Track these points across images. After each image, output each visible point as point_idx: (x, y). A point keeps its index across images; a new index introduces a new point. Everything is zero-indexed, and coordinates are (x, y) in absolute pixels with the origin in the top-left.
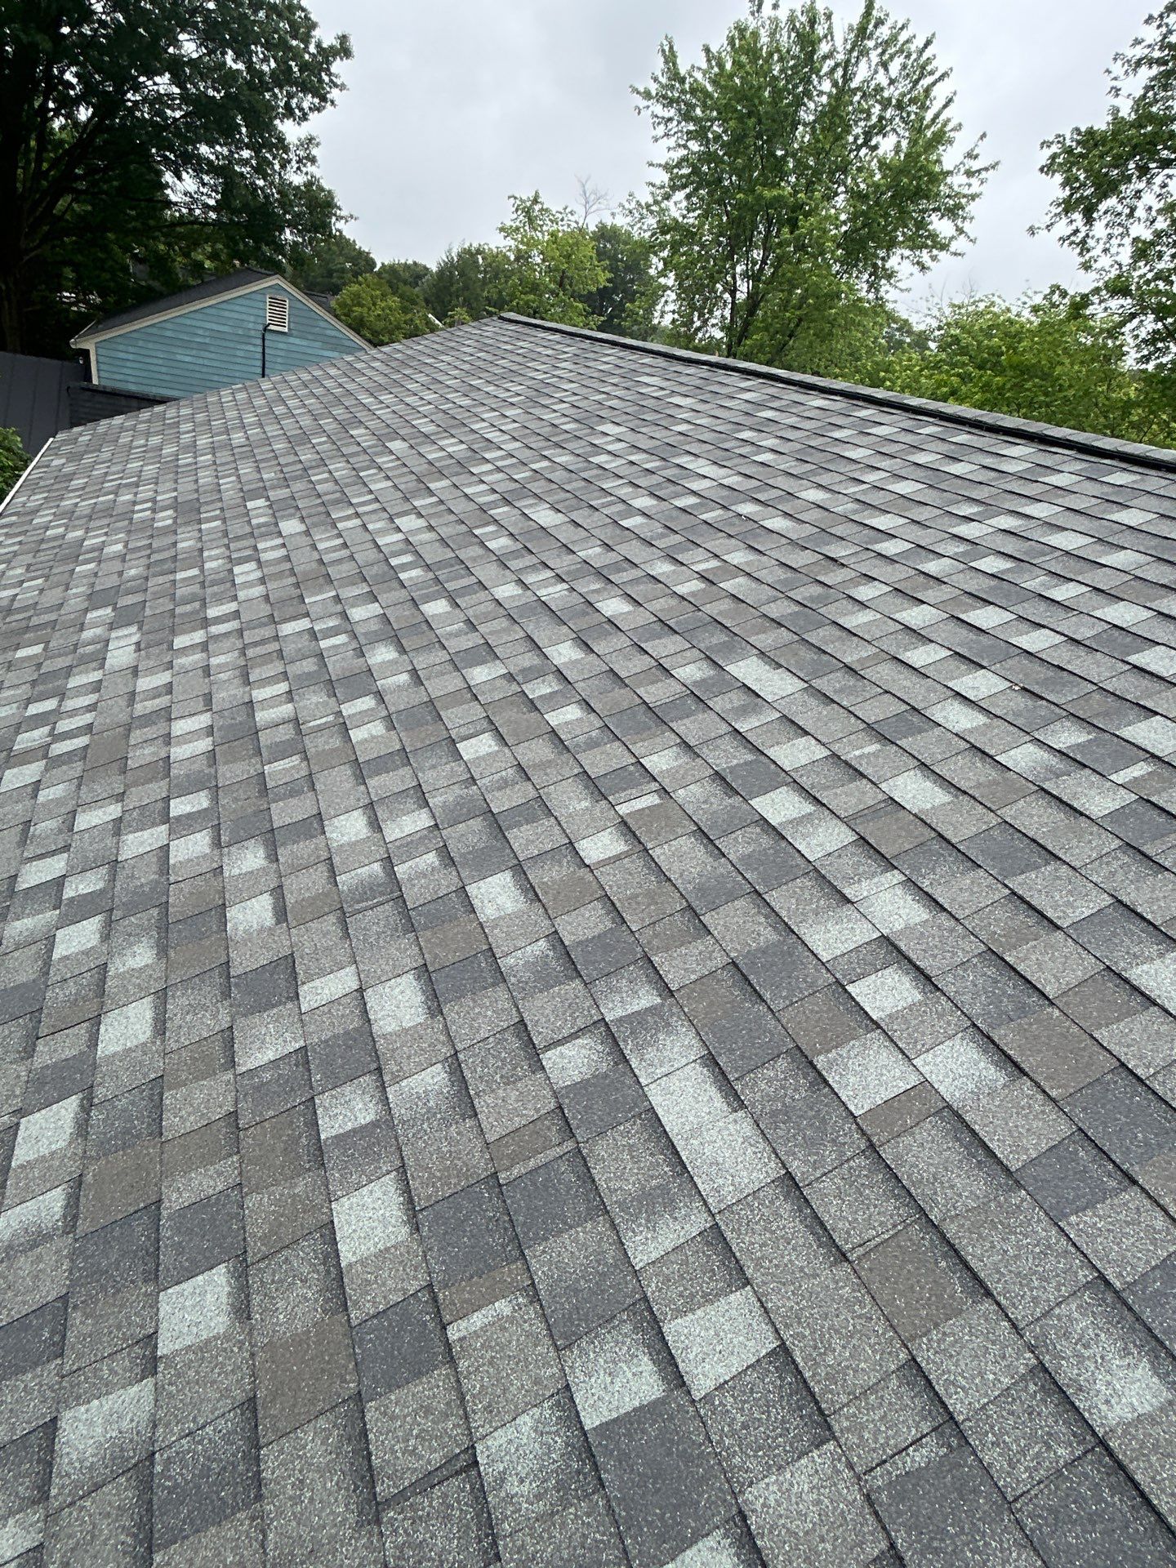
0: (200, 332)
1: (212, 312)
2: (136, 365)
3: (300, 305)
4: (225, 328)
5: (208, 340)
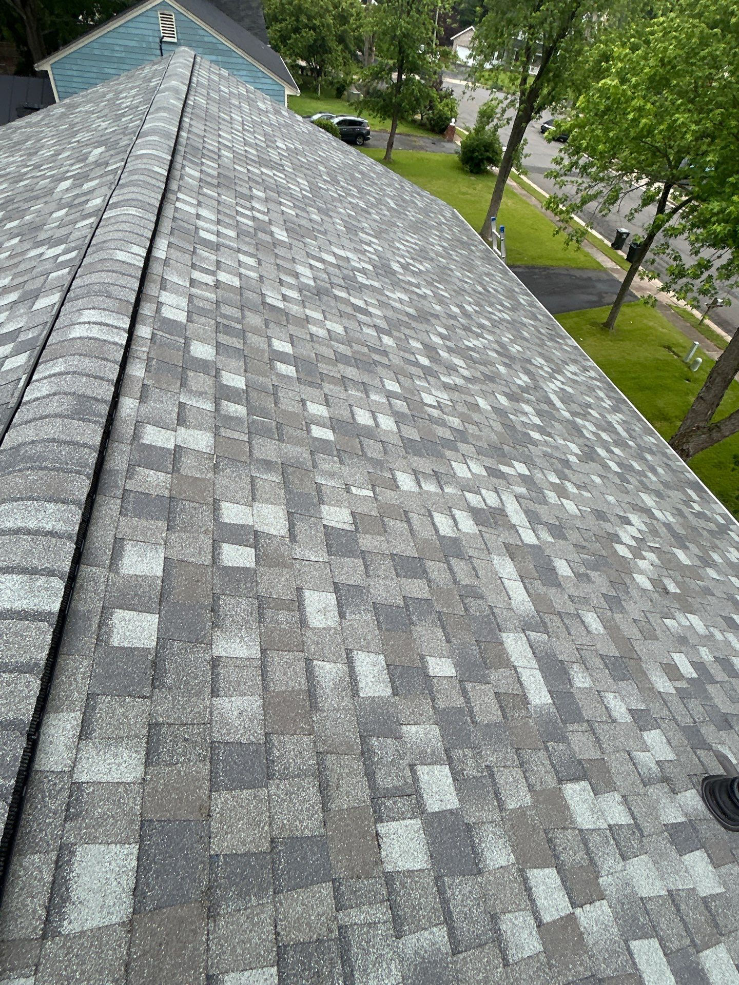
0: (117, 48)
1: (123, 30)
2: (80, 80)
3: (183, 18)
4: (133, 44)
5: (123, 55)
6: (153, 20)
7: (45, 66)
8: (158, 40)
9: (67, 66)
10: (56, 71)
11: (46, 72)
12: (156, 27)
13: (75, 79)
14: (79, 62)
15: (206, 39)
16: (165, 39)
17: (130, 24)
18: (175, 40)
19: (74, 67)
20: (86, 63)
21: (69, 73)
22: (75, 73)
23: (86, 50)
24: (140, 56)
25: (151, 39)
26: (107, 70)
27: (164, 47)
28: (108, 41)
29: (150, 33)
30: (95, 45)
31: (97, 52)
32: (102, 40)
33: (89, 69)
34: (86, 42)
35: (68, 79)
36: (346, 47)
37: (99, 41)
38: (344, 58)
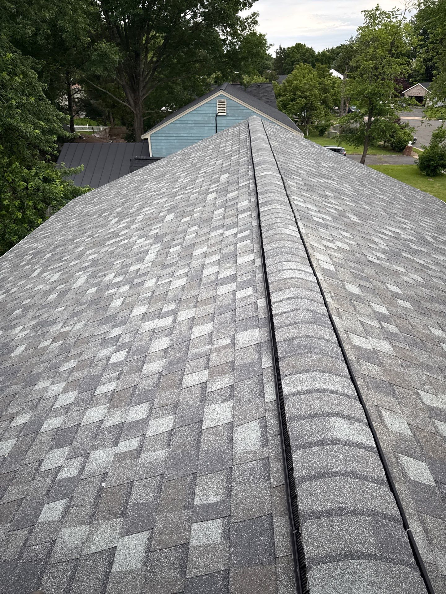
0: (190, 122)
1: (195, 112)
2: (165, 141)
3: (231, 102)
4: (200, 119)
5: (193, 125)
6: (213, 105)
7: (147, 136)
8: (215, 115)
9: (160, 135)
10: (153, 138)
11: (147, 139)
12: (214, 108)
13: (163, 141)
14: (167, 132)
15: (244, 111)
16: (219, 114)
17: (200, 109)
18: (225, 114)
19: (163, 135)
20: (171, 132)
21: (160, 138)
22: (163, 138)
23: (172, 125)
24: (203, 125)
25: (211, 115)
26: (182, 135)
27: (218, 118)
28: (185, 119)
29: (211, 112)
30: (178, 122)
31: (178, 125)
32: (182, 119)
33: (171, 135)
34: (172, 121)
35: (159, 141)
36: (327, 106)
37: (181, 119)
38: (325, 112)
